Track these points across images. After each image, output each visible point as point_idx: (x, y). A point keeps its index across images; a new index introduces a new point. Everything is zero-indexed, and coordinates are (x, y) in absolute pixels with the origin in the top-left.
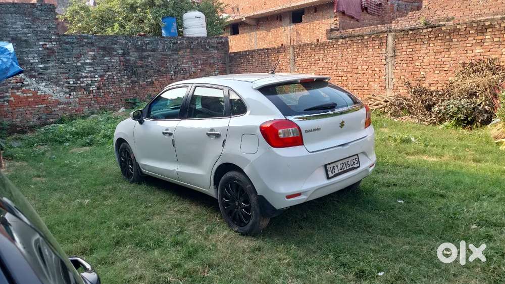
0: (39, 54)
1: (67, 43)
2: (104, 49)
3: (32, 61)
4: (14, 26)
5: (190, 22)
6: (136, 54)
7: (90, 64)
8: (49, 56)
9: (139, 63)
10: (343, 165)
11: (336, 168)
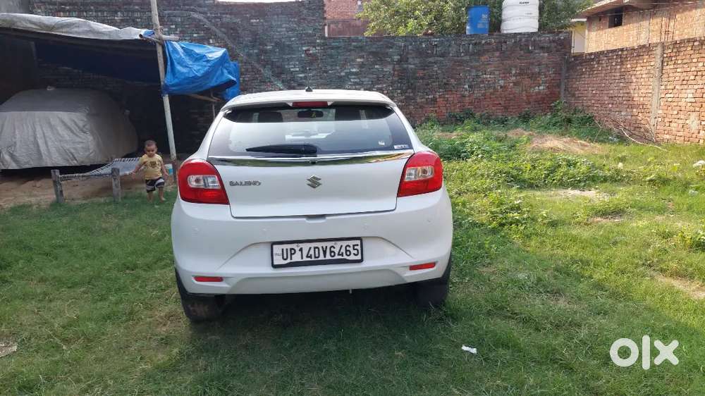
0: (301, 60)
1: (332, 48)
2: (374, 54)
3: (292, 70)
4: (279, 30)
5: (510, 12)
6: (417, 61)
7: (355, 74)
8: (311, 63)
9: (421, 73)
10: (317, 250)
11: (298, 253)
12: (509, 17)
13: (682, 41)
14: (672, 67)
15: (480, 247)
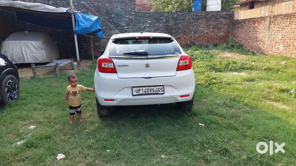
0: (126, 21)
1: (139, 16)
2: (156, 19)
3: (122, 25)
4: (117, 9)
5: (210, 3)
6: (173, 22)
7: (148, 27)
9: (174, 27)
10: (148, 90)
11: (141, 91)
12: (210, 4)
13: (277, 15)
14: (273, 25)
15: (202, 92)
